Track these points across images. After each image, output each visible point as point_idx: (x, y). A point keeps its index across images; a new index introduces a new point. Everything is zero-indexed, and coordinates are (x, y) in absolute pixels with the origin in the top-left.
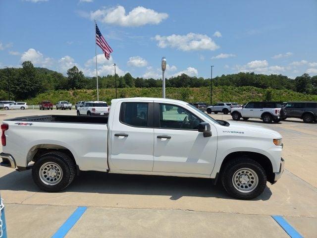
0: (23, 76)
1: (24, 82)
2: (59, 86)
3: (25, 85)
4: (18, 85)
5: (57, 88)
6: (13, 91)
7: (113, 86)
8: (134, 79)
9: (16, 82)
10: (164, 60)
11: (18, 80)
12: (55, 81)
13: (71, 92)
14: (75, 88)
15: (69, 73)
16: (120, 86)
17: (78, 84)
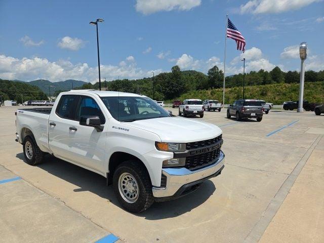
0: (172, 79)
1: (172, 84)
2: (200, 86)
3: (173, 87)
4: (168, 87)
5: (198, 88)
6: (164, 92)
7: (255, 83)
8: (284, 74)
9: (166, 84)
10: (304, 45)
11: (168, 83)
12: (197, 82)
13: (209, 92)
14: (213, 87)
15: (209, 73)
16: (264, 83)
17: (217, 83)
